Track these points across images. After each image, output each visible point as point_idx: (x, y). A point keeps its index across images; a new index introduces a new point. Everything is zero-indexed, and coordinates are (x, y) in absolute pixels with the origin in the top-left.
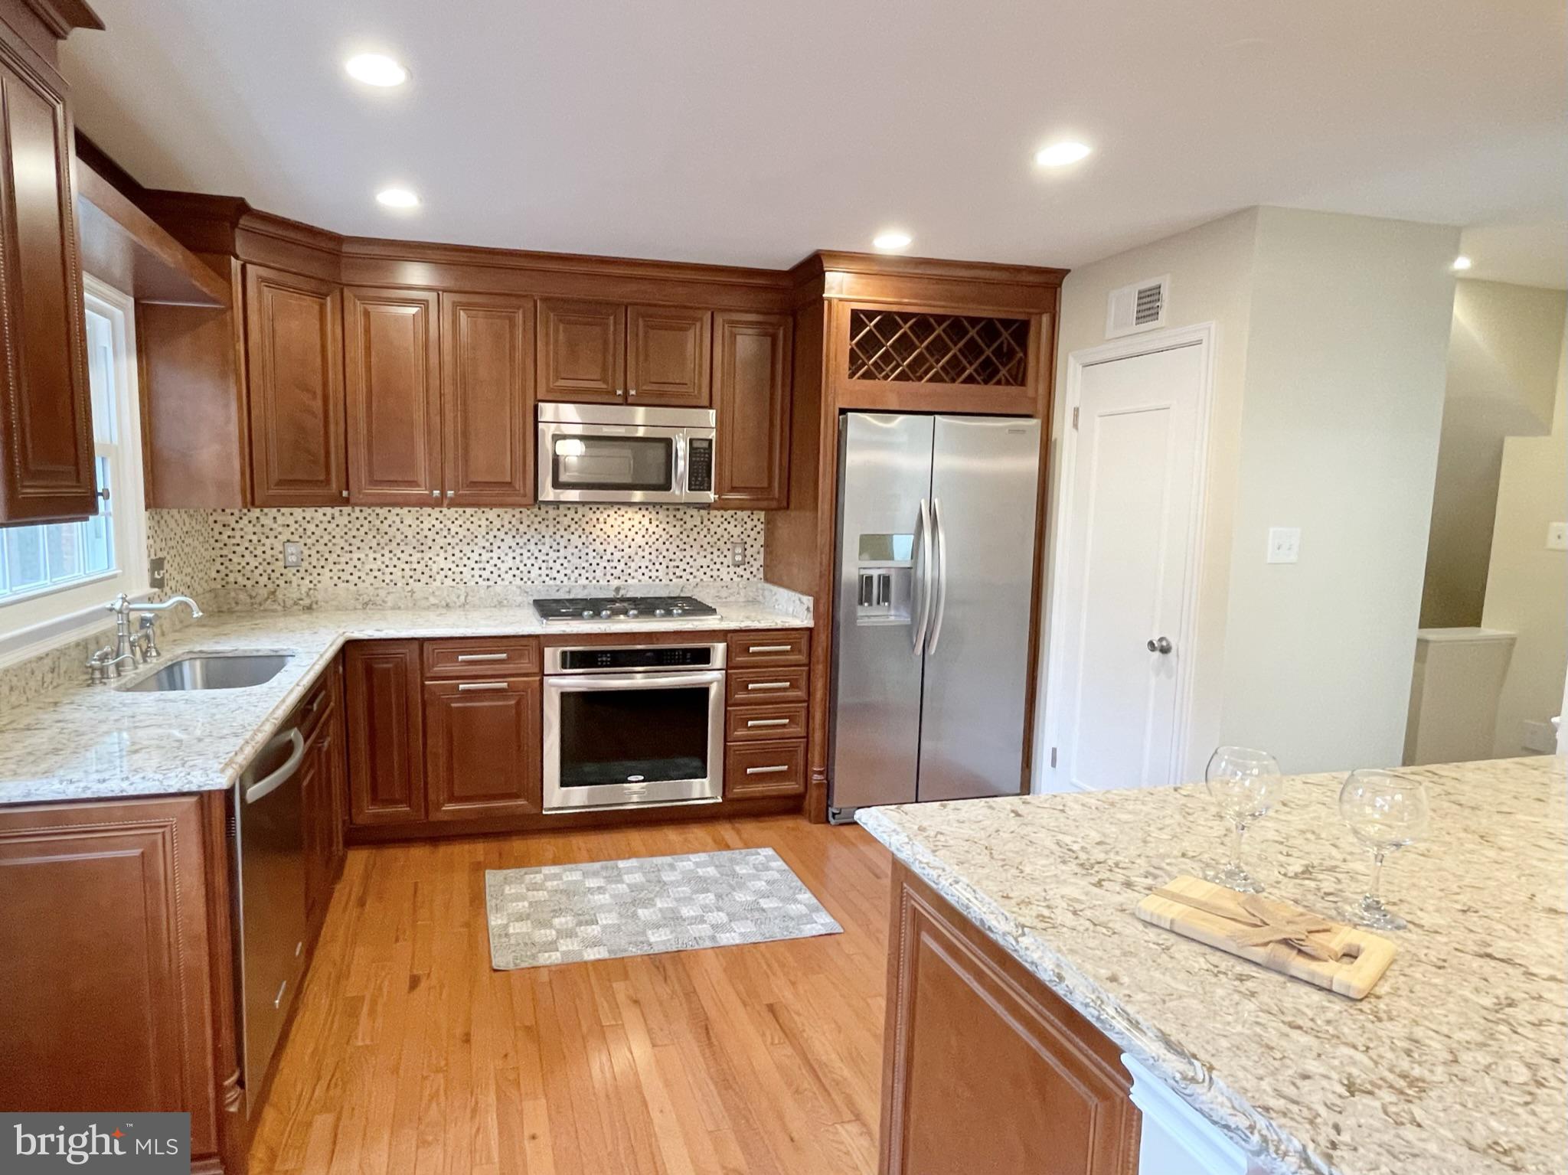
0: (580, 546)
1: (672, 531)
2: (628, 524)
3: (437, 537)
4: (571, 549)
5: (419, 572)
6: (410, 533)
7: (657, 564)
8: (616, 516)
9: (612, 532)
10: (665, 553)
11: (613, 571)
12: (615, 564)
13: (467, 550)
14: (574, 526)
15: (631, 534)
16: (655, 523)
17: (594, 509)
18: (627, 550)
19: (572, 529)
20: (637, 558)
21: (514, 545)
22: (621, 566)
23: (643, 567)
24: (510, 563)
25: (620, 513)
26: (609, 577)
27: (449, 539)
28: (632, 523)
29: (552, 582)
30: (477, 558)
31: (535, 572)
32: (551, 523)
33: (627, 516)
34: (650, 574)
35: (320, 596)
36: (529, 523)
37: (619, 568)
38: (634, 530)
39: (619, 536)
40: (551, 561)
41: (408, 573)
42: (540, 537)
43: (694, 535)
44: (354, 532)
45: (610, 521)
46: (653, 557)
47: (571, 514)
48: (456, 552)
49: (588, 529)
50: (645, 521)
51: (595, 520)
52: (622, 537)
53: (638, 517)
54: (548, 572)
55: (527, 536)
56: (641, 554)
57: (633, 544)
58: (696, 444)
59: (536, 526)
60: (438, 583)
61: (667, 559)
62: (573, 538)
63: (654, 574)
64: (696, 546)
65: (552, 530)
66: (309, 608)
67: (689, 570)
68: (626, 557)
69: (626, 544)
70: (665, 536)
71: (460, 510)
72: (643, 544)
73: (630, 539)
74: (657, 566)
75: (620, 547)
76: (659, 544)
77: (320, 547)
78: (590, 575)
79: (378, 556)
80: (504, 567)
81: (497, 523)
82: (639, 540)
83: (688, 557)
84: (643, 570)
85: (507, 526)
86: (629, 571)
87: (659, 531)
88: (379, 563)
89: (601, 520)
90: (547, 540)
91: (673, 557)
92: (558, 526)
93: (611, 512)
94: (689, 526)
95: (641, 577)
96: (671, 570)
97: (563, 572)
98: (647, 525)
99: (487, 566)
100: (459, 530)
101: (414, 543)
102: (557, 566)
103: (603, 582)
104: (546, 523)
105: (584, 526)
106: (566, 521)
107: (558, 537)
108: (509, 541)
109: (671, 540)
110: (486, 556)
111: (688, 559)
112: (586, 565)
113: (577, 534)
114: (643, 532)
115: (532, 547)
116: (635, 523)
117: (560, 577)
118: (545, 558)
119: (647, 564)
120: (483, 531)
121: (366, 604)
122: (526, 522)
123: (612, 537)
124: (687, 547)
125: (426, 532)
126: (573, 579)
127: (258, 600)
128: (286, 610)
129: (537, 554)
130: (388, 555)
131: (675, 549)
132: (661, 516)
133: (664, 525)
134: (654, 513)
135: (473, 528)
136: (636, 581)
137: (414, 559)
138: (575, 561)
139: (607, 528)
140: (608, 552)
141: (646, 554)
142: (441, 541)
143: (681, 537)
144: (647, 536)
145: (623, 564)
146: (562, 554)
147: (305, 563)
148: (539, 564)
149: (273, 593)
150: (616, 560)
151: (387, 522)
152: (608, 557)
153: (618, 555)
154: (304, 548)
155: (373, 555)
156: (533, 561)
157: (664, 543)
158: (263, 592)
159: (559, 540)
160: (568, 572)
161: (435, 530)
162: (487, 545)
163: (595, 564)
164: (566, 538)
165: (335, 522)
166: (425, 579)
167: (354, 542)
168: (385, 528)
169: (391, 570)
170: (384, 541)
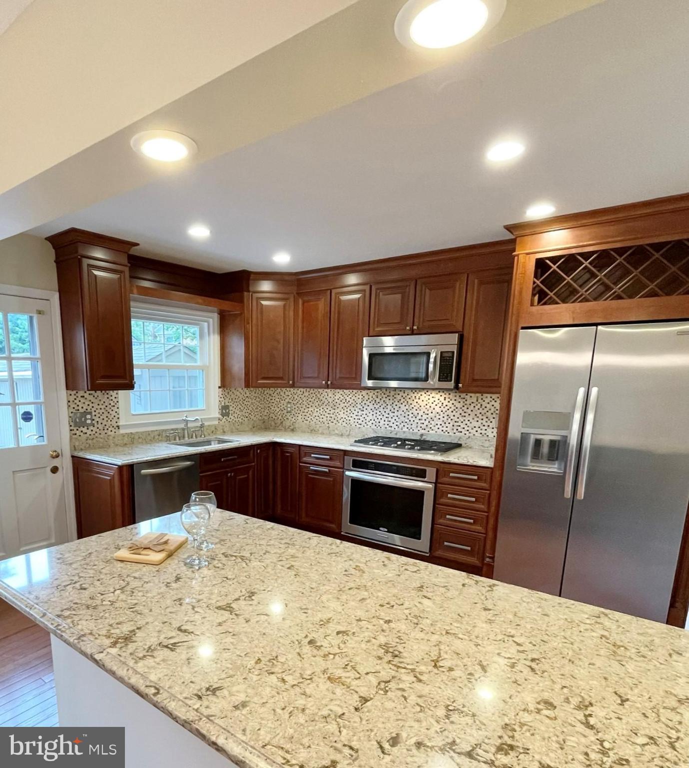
0: (405, 411)
1: (458, 405)
2: (432, 400)
3: (341, 403)
4: (400, 412)
5: (333, 418)
6: (330, 400)
7: (447, 423)
8: (425, 395)
9: (423, 404)
10: (452, 417)
11: (422, 425)
12: (423, 421)
13: (353, 409)
14: (403, 400)
15: (433, 406)
16: (447, 400)
17: (414, 391)
18: (430, 414)
19: (402, 402)
20: (435, 419)
21: (373, 408)
22: (426, 423)
23: (439, 424)
24: (371, 417)
25: (428, 393)
26: (419, 428)
27: (346, 404)
28: (434, 399)
29: (390, 428)
30: (357, 414)
31: (382, 422)
32: (391, 398)
33: (431, 396)
34: (443, 429)
35: (297, 426)
36: (381, 398)
37: (425, 424)
38: (435, 403)
39: (426, 407)
40: (390, 418)
41: (329, 418)
42: (386, 405)
43: (471, 407)
44: (310, 399)
45: (422, 398)
46: (445, 419)
47: (401, 394)
48: (348, 410)
49: (410, 402)
50: (442, 399)
51: (414, 397)
52: (428, 407)
53: (438, 396)
54: (388, 423)
55: (379, 405)
56: (438, 417)
57: (434, 411)
58: (444, 354)
59: (384, 399)
60: (340, 424)
61: (453, 421)
62: (402, 406)
63: (445, 429)
64: (473, 415)
65: (391, 401)
66: (293, 430)
67: (466, 428)
68: (430, 418)
69: (430, 411)
70: (453, 408)
71: (351, 391)
72: (440, 412)
73: (432, 408)
74: (447, 425)
75: (427, 412)
76: (449, 412)
77: (298, 405)
78: (409, 426)
79: (318, 410)
80: (368, 419)
81: (366, 397)
82: (438, 409)
83: (467, 420)
84: (439, 426)
85: (371, 399)
86: (431, 426)
87: (450, 405)
88: (318, 413)
89: (417, 397)
90: (389, 407)
91: (458, 420)
92: (395, 400)
93: (423, 393)
94: (468, 403)
95: (437, 430)
96: (455, 428)
97: (396, 423)
98: (443, 401)
99: (361, 418)
100: (350, 400)
101: (332, 405)
102: (393, 420)
103: (415, 431)
104: (389, 398)
105: (408, 400)
106: (399, 397)
107: (394, 405)
108: (371, 406)
109: (457, 410)
110: (360, 413)
111: (467, 422)
112: (407, 421)
113: (404, 404)
114: (440, 405)
115: (381, 409)
116: (436, 399)
117: (394, 426)
118: (387, 416)
119: (441, 422)
120: (360, 401)
121: (312, 431)
123: (422, 407)
124: (466, 415)
125: (337, 401)
126: (400, 427)
127: (278, 425)
128: (286, 430)
129: (384, 413)
130: (322, 410)
131: (459, 416)
132: (451, 396)
133: (453, 401)
134: (447, 394)
135: (356, 399)
136: (434, 432)
137: (331, 412)
138: (402, 419)
139: (420, 402)
140: (420, 415)
141: (441, 417)
142: (342, 405)
143: (463, 408)
144: (442, 407)
145: (427, 422)
146: (395, 414)
147: (293, 411)
148: (384, 418)
149: (282, 423)
150: (424, 419)
151: (322, 395)
152: (419, 417)
153: (425, 417)
154: (292, 405)
155: (316, 410)
156: (381, 417)
157: (452, 412)
158: (279, 422)
159: (395, 407)
160: (398, 424)
161: (340, 399)
162: (361, 407)
163: (412, 421)
164: (398, 406)
165: (304, 395)
166: (335, 422)
167: (310, 403)
168: (321, 398)
169: (323, 416)
170: (320, 404)
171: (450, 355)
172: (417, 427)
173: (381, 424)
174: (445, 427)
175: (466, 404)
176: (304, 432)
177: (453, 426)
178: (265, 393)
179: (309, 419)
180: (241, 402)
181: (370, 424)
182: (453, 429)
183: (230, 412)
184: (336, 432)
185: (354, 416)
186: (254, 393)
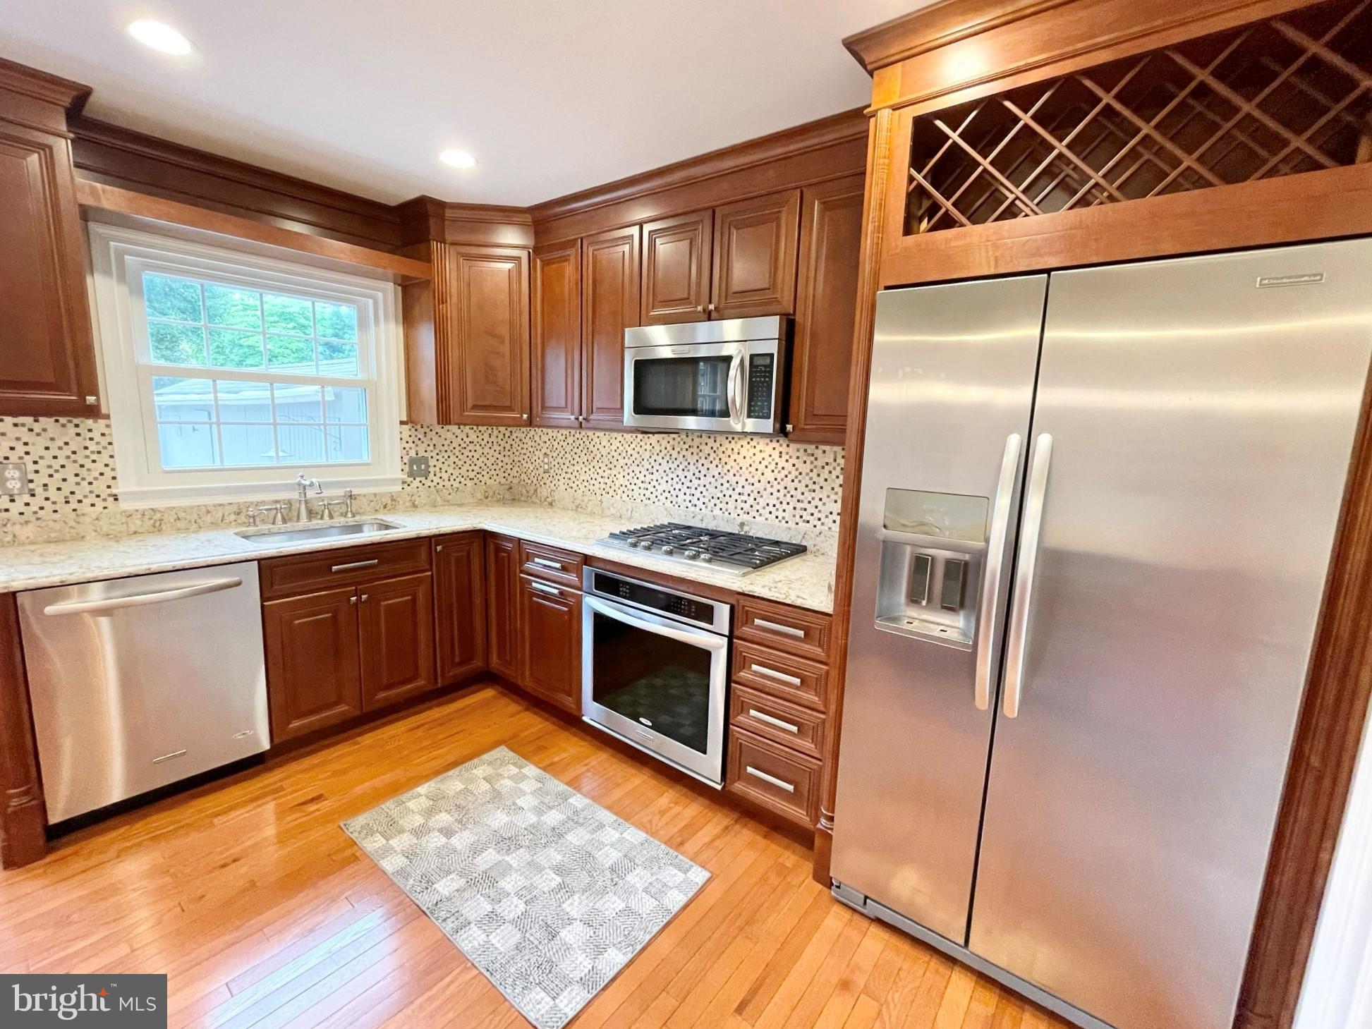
0: (717, 476)
1: (805, 469)
2: (759, 457)
3: (619, 457)
4: (709, 478)
5: (608, 486)
6: (604, 452)
7: (785, 503)
8: (749, 446)
9: (744, 464)
10: (793, 492)
11: (743, 505)
12: (745, 498)
13: (637, 470)
14: (713, 455)
15: (761, 467)
16: (785, 457)
17: (730, 439)
18: (757, 484)
19: (711, 458)
20: (765, 494)
21: (667, 469)
22: (751, 501)
23: (771, 505)
24: (664, 486)
25: (753, 443)
26: (739, 511)
27: (626, 461)
28: (763, 455)
29: (693, 508)
30: (643, 479)
31: (682, 496)
32: (695, 450)
33: (759, 448)
34: (777, 514)
35: (556, 496)
36: (679, 450)
37: (749, 503)
38: (764, 463)
39: (750, 469)
40: (693, 488)
42: (686, 464)
43: (825, 474)
44: (576, 450)
45: (744, 452)
46: (781, 495)
47: (711, 442)
48: (631, 471)
49: (725, 458)
50: (776, 455)
51: (730, 449)
52: (752, 469)
53: (769, 449)
54: (691, 498)
55: (677, 463)
56: (769, 490)
57: (762, 478)
58: (758, 361)
59: (684, 452)
60: (618, 497)
61: (795, 499)
62: (712, 467)
63: (781, 514)
64: (827, 488)
65: (696, 457)
66: (550, 504)
67: (817, 515)
68: (756, 492)
69: (756, 479)
70: (795, 473)
71: (634, 435)
72: (772, 480)
73: (759, 473)
74: (784, 506)
75: (751, 480)
76: (787, 482)
77: (559, 459)
78: (723, 506)
79: (587, 469)
80: (660, 489)
81: (657, 448)
82: (769, 475)
83: (817, 499)
84: (771, 508)
85: (664, 452)
86: (758, 507)
87: (788, 466)
88: (587, 474)
89: (736, 450)
90: (692, 467)
91: (802, 498)
92: (701, 454)
93: (744, 443)
94: (819, 463)
95: (768, 515)
96: (799, 512)
97: (702, 500)
98: (777, 460)
99: (649, 486)
100: (632, 452)
101: (606, 461)
102: (698, 494)
103: (734, 515)
104: (692, 450)
105: (721, 455)
106: (707, 450)
107: (699, 465)
108: (665, 466)
109: (800, 477)
110: (649, 477)
111: (816, 502)
112: (721, 495)
113: (715, 463)
114: (772, 467)
115: (679, 472)
116: (765, 455)
117: (699, 504)
118: (689, 484)
119: (775, 502)
120: (647, 454)
121: (577, 507)
122: (677, 449)
123: (744, 469)
124: (817, 487)
125: (613, 453)
126: (709, 508)
127: (530, 494)
128: (541, 504)
129: (683, 480)
130: (592, 470)
131: (804, 489)
132: (791, 450)
133: (794, 460)
134: (785, 445)
135: (641, 451)
136: (763, 519)
137: (605, 475)
138: (711, 489)
139: (740, 459)
140: (740, 485)
141: (774, 490)
142: (622, 462)
143: (811, 474)
144: (776, 471)
145: (752, 498)
146: (702, 482)
147: (552, 471)
148: (684, 489)
149: (536, 490)
150: (746, 494)
151: (593, 443)
152: (739, 490)
153: (748, 489)
154: (551, 460)
155: (584, 469)
156: (679, 486)
157: (793, 481)
158: (532, 489)
159: (700, 468)
160: (706, 500)
161: (619, 451)
162: (650, 467)
163: (727, 496)
164: (706, 467)
165: (567, 441)
166: (611, 492)
167: (575, 456)
168: (591, 448)
169: (593, 481)
170: (590, 458)
171: (768, 361)
172: (736, 508)
173: (680, 500)
174: (781, 510)
175: (816, 467)
176: (565, 509)
177: (795, 508)
178: (514, 437)
179: (574, 486)
180: (456, 451)
181: (662, 498)
182: (794, 516)
183: (432, 469)
184: (613, 511)
185: (638, 482)
186: (486, 435)
